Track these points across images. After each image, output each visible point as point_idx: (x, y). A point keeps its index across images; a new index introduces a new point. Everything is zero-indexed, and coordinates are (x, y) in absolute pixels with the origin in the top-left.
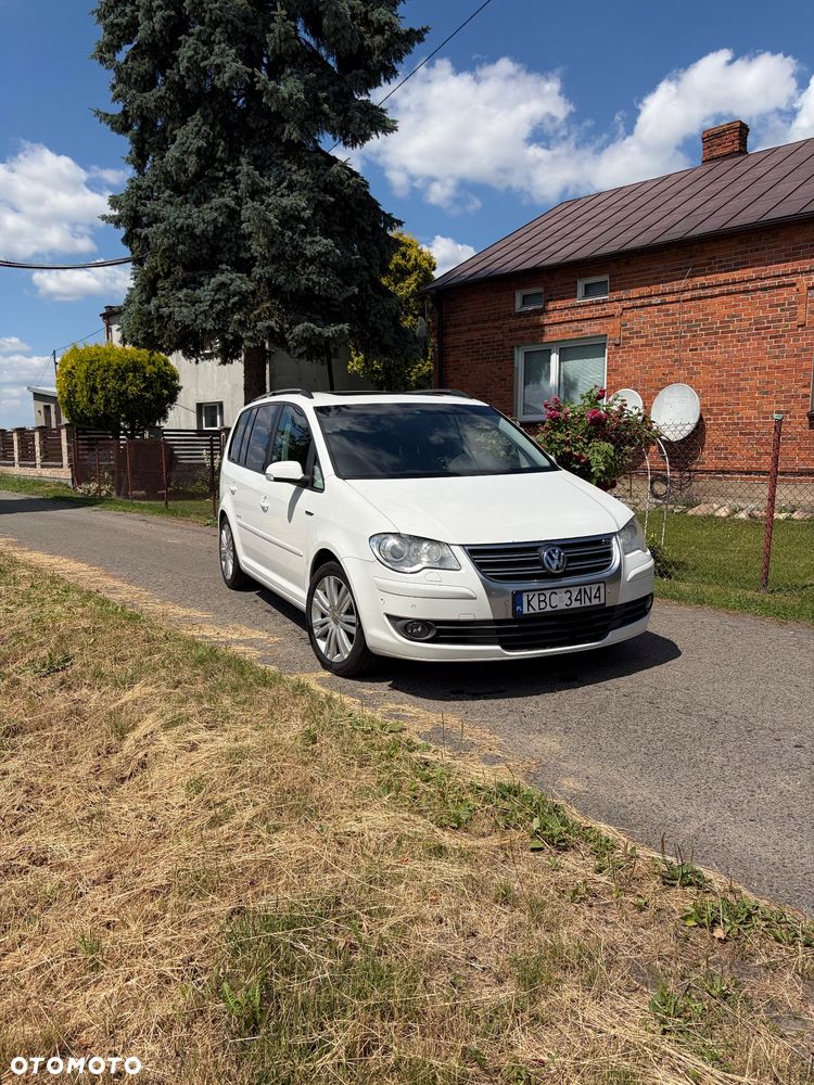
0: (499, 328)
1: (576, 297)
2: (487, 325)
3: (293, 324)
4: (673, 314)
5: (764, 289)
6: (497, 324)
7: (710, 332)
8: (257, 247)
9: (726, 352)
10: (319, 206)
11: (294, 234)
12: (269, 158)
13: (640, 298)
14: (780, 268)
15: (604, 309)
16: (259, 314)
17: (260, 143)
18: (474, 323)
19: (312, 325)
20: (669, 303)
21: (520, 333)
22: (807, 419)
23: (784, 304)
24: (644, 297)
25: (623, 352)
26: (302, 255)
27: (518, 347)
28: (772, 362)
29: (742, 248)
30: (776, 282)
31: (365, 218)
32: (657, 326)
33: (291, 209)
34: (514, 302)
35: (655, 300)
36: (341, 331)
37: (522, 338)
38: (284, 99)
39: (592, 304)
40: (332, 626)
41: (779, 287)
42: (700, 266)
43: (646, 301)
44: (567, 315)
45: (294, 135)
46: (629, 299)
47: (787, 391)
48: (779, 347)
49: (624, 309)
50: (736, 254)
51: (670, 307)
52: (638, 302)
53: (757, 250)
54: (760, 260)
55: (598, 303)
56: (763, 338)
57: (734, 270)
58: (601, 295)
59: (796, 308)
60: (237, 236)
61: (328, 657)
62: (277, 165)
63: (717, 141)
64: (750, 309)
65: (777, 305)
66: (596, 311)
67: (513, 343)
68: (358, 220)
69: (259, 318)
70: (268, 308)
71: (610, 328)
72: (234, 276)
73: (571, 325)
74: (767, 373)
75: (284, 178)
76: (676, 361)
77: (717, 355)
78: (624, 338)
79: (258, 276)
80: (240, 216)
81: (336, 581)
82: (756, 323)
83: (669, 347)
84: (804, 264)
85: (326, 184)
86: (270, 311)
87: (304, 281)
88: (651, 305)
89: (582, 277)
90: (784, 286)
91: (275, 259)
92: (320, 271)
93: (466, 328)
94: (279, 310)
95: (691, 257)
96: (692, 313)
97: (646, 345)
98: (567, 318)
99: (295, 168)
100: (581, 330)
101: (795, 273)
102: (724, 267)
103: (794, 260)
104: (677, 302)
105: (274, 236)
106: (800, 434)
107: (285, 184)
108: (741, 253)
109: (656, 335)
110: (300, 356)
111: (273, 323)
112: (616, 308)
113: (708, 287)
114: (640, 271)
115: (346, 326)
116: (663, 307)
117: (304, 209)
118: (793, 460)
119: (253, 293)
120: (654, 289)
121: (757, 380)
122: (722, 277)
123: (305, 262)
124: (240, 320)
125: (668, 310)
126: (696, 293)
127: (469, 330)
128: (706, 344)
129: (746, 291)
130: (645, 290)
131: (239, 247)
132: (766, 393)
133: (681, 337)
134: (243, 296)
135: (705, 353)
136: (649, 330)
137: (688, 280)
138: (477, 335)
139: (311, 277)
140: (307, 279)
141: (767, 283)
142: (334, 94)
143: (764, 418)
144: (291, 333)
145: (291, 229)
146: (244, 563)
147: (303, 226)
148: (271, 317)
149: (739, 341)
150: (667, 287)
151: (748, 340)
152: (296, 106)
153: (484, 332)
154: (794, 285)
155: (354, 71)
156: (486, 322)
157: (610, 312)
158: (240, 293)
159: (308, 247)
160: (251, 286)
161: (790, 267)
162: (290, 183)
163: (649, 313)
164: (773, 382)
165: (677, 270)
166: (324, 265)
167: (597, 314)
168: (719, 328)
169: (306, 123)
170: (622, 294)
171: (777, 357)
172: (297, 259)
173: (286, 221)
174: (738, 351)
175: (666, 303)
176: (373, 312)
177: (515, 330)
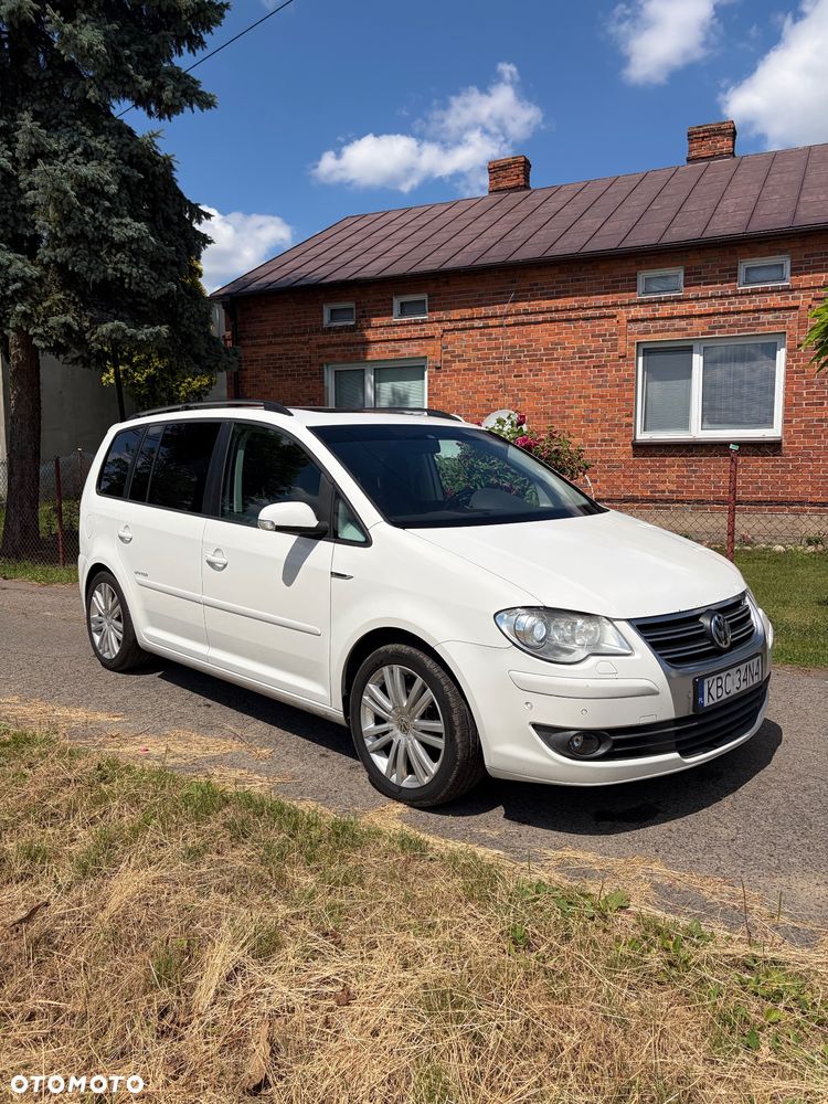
0: (304, 343)
1: (391, 314)
2: (291, 339)
3: (96, 322)
4: (496, 339)
5: (586, 319)
6: (302, 339)
7: (534, 358)
8: (44, 224)
9: (550, 379)
10: (124, 182)
11: (96, 212)
12: (56, 117)
13: (461, 320)
14: (600, 300)
15: (424, 330)
16: (50, 307)
17: (42, 97)
18: (275, 336)
19: (123, 325)
20: (492, 327)
21: (330, 350)
22: (630, 447)
23: (605, 335)
24: (465, 319)
25: (445, 376)
26: (107, 239)
27: (327, 365)
28: (595, 391)
29: (564, 277)
30: (598, 313)
31: (171, 204)
32: (479, 350)
33: (93, 181)
34: (322, 316)
35: (477, 323)
36: (158, 334)
37: (332, 356)
38: (82, 48)
39: (409, 324)
40: (398, 736)
41: (600, 318)
42: (524, 291)
43: (468, 324)
44: (383, 333)
45: (91, 93)
46: (450, 321)
47: (612, 419)
48: (602, 376)
49: (444, 331)
50: (557, 282)
51: (493, 331)
52: (460, 325)
53: (578, 280)
54: (580, 290)
55: (416, 323)
56: (587, 367)
57: (557, 298)
58: (419, 314)
59: (616, 340)
60: (14, 207)
61: (394, 779)
62: (67, 126)
63: (502, 173)
64: (573, 338)
65: (600, 336)
66: (415, 331)
67: (321, 360)
68: (163, 206)
69: (49, 312)
70: (60, 300)
71: (430, 350)
72: (11, 256)
73: (388, 344)
74: (591, 402)
75: (78, 143)
76: (501, 386)
77: (542, 382)
78: (445, 362)
79: (46, 259)
80: (18, 182)
81: (403, 673)
82: (580, 352)
83: (493, 373)
84: (623, 297)
85: (131, 156)
86: (63, 304)
87: (110, 271)
88: (473, 328)
89: (398, 294)
90: (604, 317)
91: (71, 240)
92: (131, 261)
93: (266, 341)
94: (75, 304)
95: (513, 282)
96: (515, 338)
97: (470, 370)
98: (383, 337)
99: (89, 133)
100: (399, 351)
101: (615, 305)
102: (545, 294)
103: (613, 293)
104: (500, 326)
105: (70, 212)
106: (624, 462)
107: (79, 150)
108: (563, 282)
109: (479, 359)
110: (75, 361)
111: (69, 319)
112: (436, 329)
113: (531, 313)
114: (460, 293)
115: (164, 329)
116: (486, 331)
117: (108, 183)
118: (618, 488)
119: (40, 280)
120: (476, 312)
121: (581, 408)
122: (545, 304)
123: (110, 247)
124: (25, 312)
125: (491, 334)
126: (520, 318)
127: (270, 343)
128: (530, 371)
129: (568, 320)
130: (467, 313)
131: (17, 221)
132: (591, 421)
133: (506, 363)
134: (26, 283)
135: (530, 380)
136: (471, 354)
137: (511, 305)
138: (278, 350)
139: (119, 265)
140: (114, 269)
141: (589, 312)
142: (137, 54)
143: (589, 446)
144: (93, 334)
145: (92, 205)
146: (149, 636)
147: (107, 204)
148: (65, 311)
149: (563, 369)
150: (490, 311)
151: (572, 368)
152: (97, 60)
153: (287, 347)
154: (615, 316)
155: (163, 32)
156: (291, 335)
157: (430, 333)
158: (22, 279)
159: (115, 229)
160: (35, 271)
161: (611, 299)
162: (85, 149)
163: (471, 336)
164: (597, 411)
165: (501, 293)
166: (134, 254)
167: (416, 334)
168: (544, 355)
169: (106, 82)
170: (441, 315)
171: (600, 386)
172: (100, 243)
173: (84, 195)
174: (562, 379)
175: (489, 327)
176: (187, 314)
177: (323, 346)
